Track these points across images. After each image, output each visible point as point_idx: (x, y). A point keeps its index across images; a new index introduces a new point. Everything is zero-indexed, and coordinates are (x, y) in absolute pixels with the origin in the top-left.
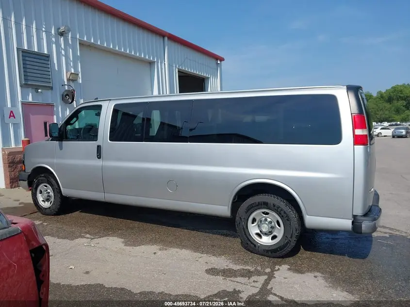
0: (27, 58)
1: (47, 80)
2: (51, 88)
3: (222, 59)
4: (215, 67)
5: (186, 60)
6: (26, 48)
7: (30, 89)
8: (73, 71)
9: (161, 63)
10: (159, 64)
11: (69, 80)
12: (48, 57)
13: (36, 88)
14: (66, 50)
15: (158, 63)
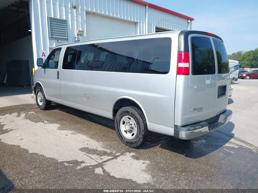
0: (53, 23)
1: (65, 35)
2: (67, 40)
3: (192, 19)
4: (187, 24)
5: (162, 21)
6: (53, 17)
7: (55, 40)
8: (81, 30)
9: (143, 23)
10: (142, 23)
11: (78, 35)
12: (65, 22)
13: (58, 39)
14: (77, 17)
15: (140, 23)
